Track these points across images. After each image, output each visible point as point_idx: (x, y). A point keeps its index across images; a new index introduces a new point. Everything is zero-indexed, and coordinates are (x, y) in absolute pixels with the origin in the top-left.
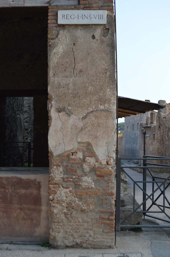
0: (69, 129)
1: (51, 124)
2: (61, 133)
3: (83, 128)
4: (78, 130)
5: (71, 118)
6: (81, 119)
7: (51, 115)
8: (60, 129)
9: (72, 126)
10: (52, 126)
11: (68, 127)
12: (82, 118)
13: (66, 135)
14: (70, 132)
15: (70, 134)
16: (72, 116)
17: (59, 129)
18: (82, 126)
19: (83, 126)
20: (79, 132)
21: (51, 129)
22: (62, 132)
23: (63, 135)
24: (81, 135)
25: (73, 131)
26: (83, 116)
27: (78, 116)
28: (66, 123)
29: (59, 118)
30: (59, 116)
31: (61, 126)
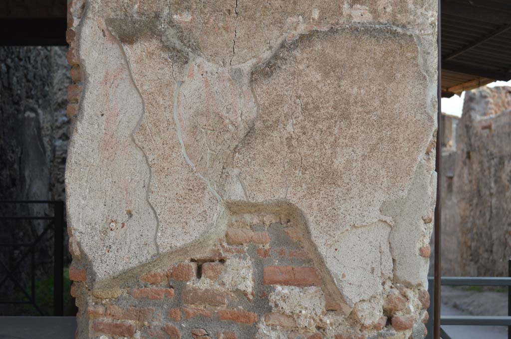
0: (179, 133)
1: (80, 108)
2: (140, 156)
3: (259, 125)
4: (227, 136)
5: (191, 75)
6: (246, 80)
7: (83, 57)
8: (131, 136)
9: (198, 113)
10: (86, 117)
11: (177, 121)
12: (252, 74)
13: (166, 165)
14: (187, 147)
15: (187, 159)
16: (199, 60)
17: (128, 132)
18: (253, 116)
19: (259, 117)
20: (235, 150)
21: (80, 131)
22: (142, 149)
23: (145, 165)
24: (247, 164)
25: (202, 143)
26: (254, 61)
27: (227, 61)
28: (161, 102)
29: (125, 74)
30: (127, 63)
31: (138, 118)
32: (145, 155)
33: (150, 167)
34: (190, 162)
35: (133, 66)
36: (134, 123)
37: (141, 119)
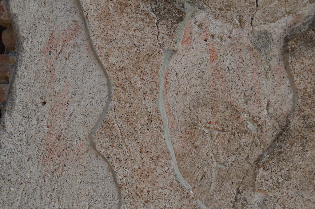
0: (166, 135)
1: (11, 92)
2: (102, 170)
3: (296, 123)
4: (245, 140)
5: (187, 41)
6: (276, 50)
7: (14, 11)
8: (90, 137)
9: (197, 103)
10: (18, 105)
11: (164, 115)
12: (286, 40)
13: (144, 185)
14: (180, 157)
15: (180, 177)
16: (201, 16)
17: (85, 132)
18: (286, 108)
19: (296, 110)
20: (258, 163)
21: (9, 128)
22: (106, 159)
23: (112, 185)
24: (278, 185)
25: (204, 151)
26: (289, 19)
27: (246, 18)
28: (139, 84)
29: (80, 39)
30: (84, 19)
31: (100, 108)
32: (111, 170)
33: (119, 188)
34: (184, 182)
35: (94, 25)
36: (95, 117)
37: (105, 110)
